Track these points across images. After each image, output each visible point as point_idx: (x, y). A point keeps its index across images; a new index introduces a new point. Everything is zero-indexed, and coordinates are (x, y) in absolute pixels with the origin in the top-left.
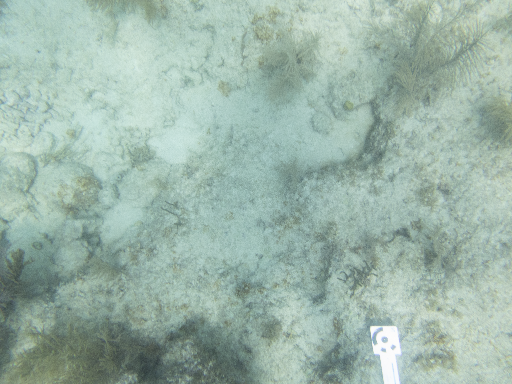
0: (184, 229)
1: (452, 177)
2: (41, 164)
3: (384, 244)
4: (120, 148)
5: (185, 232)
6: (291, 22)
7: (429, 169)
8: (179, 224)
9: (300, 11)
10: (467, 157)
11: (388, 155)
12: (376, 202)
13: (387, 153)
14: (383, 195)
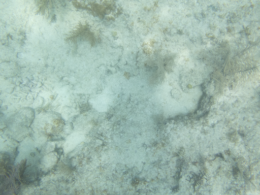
0: (106, 148)
1: (245, 127)
2: (36, 113)
3: (210, 161)
4: (75, 104)
5: (106, 150)
6: (161, 46)
7: (233, 122)
8: (103, 145)
9: (166, 41)
10: (253, 117)
11: (211, 113)
12: (205, 138)
13: (210, 112)
14: (209, 135)
